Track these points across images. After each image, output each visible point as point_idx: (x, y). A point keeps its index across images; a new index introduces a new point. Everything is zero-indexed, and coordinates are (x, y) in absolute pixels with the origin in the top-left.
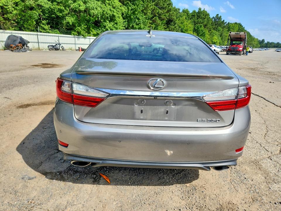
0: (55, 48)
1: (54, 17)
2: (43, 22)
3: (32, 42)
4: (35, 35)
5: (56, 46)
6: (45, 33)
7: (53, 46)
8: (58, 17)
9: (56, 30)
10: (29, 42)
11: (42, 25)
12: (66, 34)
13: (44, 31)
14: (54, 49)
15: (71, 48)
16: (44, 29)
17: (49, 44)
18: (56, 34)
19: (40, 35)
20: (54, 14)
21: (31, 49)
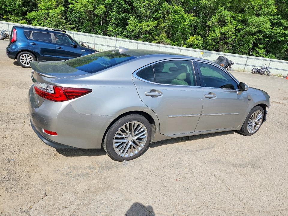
0: (259, 72)
1: (274, 41)
2: (260, 46)
3: (237, 64)
4: (246, 58)
5: (262, 70)
6: (258, 56)
7: (258, 70)
8: (278, 42)
9: (271, 55)
10: (234, 64)
11: (258, 49)
12: (282, 59)
13: (257, 55)
14: (257, 73)
15: (280, 74)
16: (258, 53)
17: (254, 67)
18: (270, 58)
19: (250, 58)
20: (275, 39)
21: (233, 70)
